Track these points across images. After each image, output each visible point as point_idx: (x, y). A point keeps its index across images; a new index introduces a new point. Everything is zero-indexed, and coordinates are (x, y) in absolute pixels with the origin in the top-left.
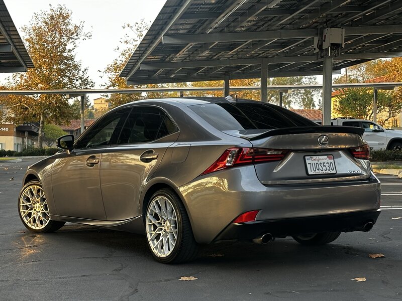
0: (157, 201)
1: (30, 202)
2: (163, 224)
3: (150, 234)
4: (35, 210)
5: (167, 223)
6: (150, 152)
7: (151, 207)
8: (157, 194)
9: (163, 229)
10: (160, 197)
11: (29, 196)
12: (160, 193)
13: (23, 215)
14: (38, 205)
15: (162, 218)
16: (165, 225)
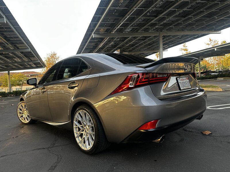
0: (79, 113)
1: (22, 110)
2: (84, 127)
3: (76, 133)
4: (24, 114)
5: (87, 127)
6: (73, 82)
7: (76, 117)
8: (79, 108)
9: (84, 130)
10: (81, 111)
11: (21, 108)
12: (81, 108)
13: (19, 116)
14: (25, 112)
15: (83, 123)
16: (85, 127)
